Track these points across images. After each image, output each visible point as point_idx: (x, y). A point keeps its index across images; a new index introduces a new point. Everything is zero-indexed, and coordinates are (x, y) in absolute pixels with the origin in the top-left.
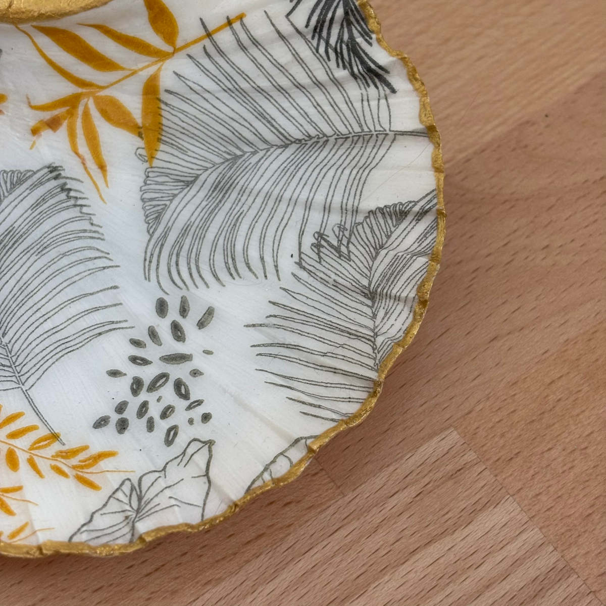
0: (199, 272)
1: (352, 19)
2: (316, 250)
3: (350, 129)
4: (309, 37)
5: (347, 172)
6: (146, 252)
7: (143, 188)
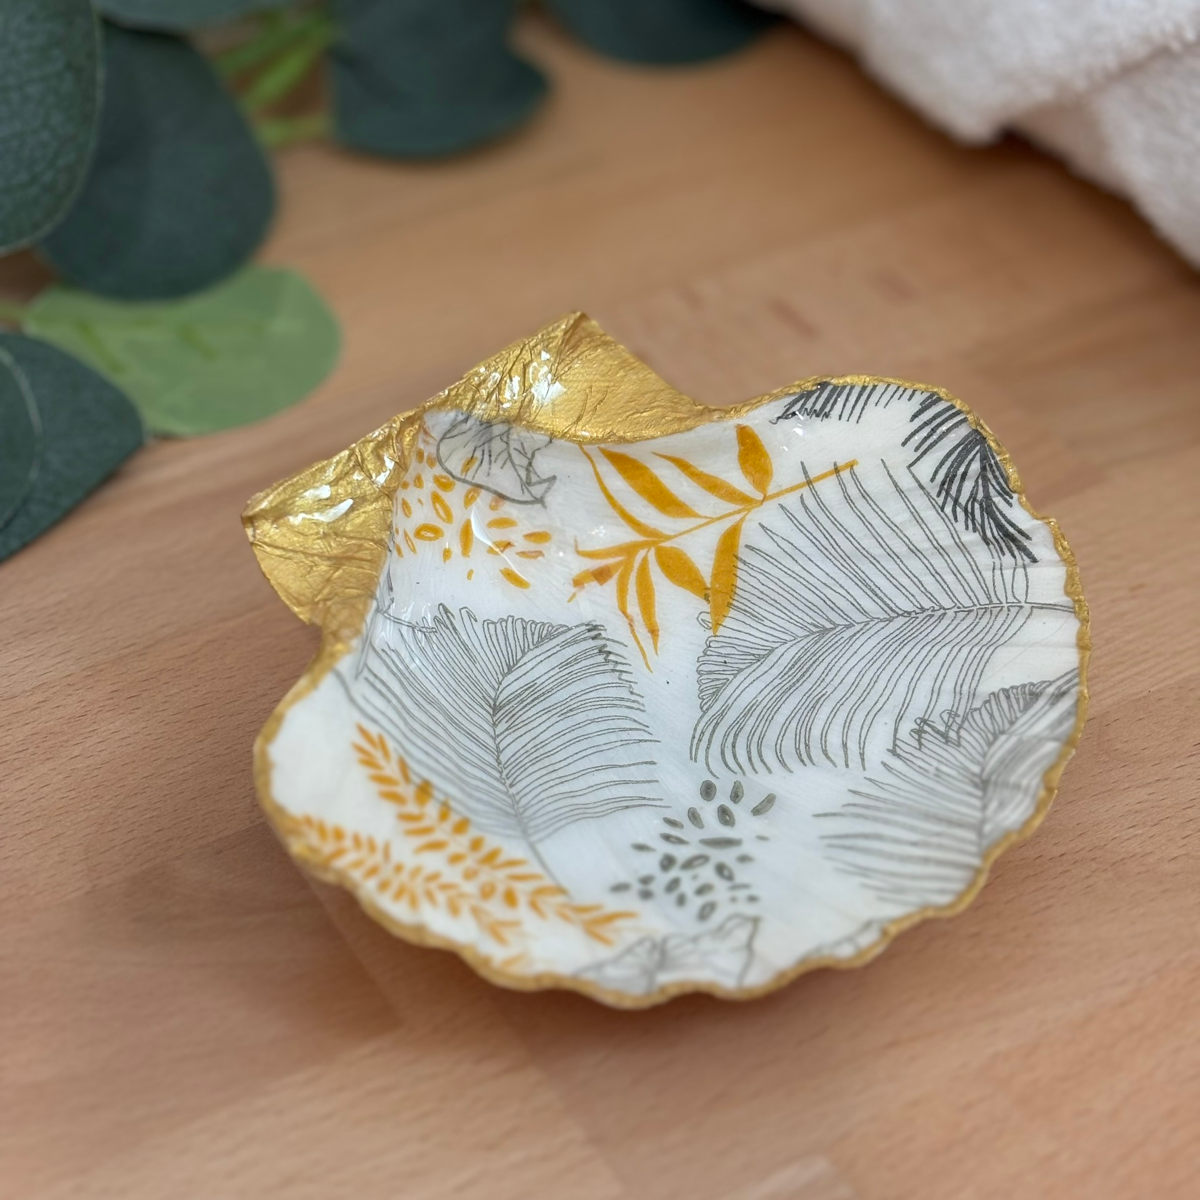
0: (760, 756)
1: (990, 476)
2: (916, 737)
3: (975, 601)
4: (934, 494)
5: (965, 650)
6: (695, 729)
7: (701, 659)
